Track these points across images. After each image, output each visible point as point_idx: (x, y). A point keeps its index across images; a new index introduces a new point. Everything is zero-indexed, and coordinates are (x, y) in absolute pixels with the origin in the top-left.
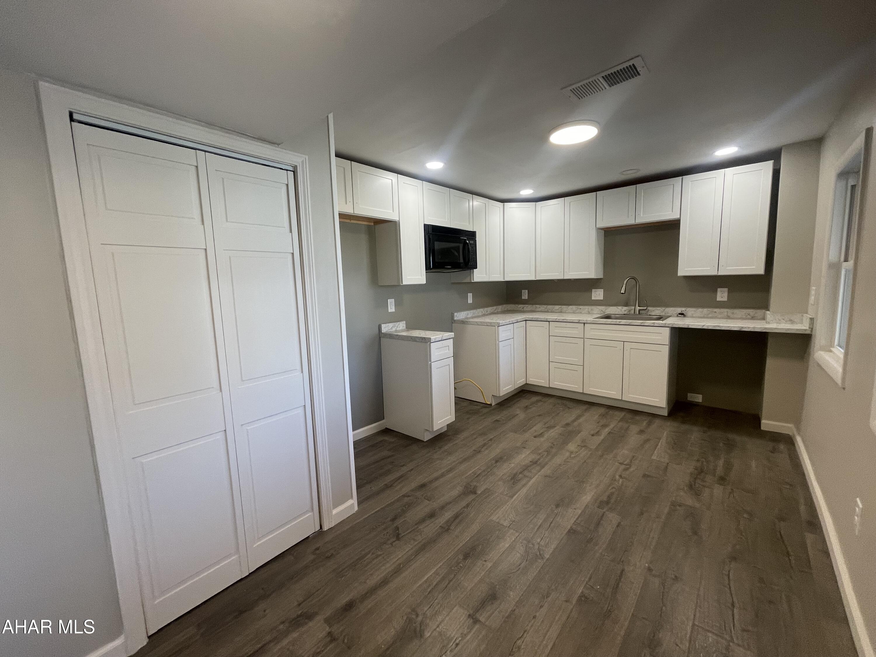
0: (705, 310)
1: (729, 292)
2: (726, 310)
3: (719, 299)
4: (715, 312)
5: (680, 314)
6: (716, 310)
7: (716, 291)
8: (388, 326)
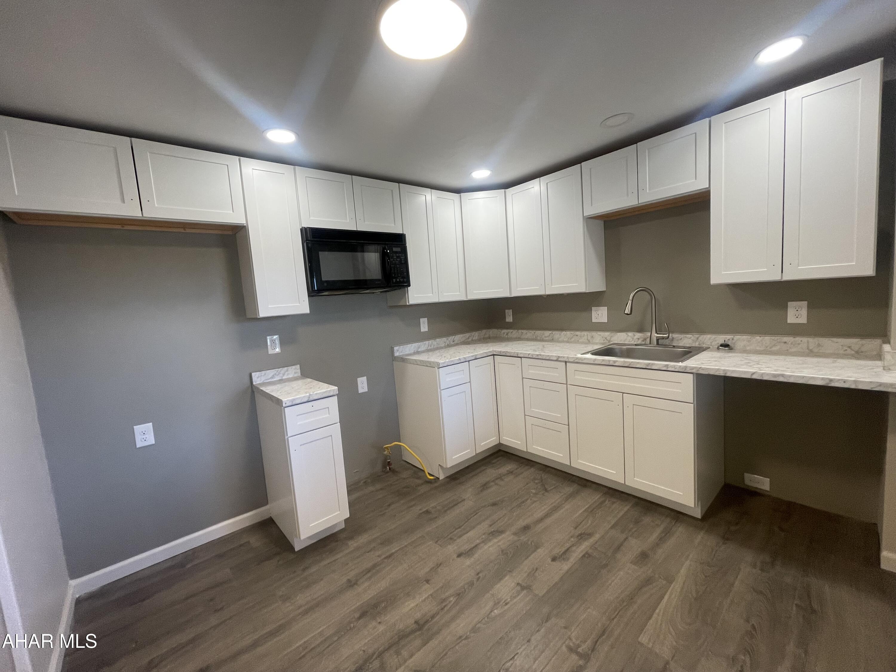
0: (767, 339)
1: (808, 307)
2: (805, 340)
3: (791, 319)
4: (785, 342)
5: (722, 345)
6: (785, 339)
7: (786, 307)
8: (265, 374)
